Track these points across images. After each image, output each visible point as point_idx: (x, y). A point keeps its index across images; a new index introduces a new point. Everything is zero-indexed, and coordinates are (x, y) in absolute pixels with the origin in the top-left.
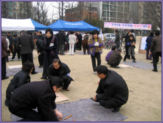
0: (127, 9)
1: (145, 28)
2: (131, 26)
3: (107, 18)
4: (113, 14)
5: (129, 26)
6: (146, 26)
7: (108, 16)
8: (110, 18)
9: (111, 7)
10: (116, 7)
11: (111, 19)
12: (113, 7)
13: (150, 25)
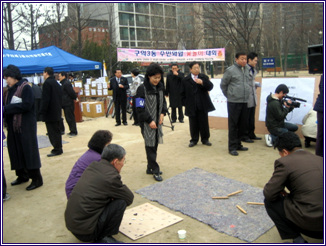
0: (171, 22)
1: (212, 56)
2: (181, 55)
3: (129, 41)
4: (144, 33)
5: (175, 54)
6: (214, 53)
7: (133, 38)
8: (136, 42)
9: (137, 19)
10: (147, 17)
11: (139, 44)
12: (141, 19)
13: (223, 50)
